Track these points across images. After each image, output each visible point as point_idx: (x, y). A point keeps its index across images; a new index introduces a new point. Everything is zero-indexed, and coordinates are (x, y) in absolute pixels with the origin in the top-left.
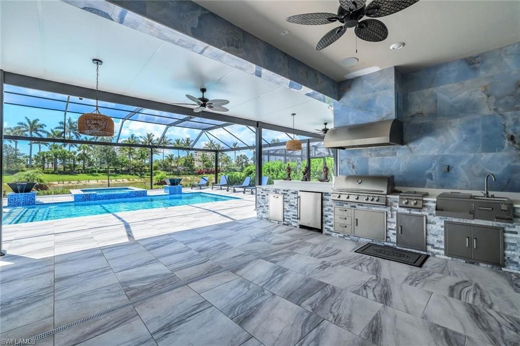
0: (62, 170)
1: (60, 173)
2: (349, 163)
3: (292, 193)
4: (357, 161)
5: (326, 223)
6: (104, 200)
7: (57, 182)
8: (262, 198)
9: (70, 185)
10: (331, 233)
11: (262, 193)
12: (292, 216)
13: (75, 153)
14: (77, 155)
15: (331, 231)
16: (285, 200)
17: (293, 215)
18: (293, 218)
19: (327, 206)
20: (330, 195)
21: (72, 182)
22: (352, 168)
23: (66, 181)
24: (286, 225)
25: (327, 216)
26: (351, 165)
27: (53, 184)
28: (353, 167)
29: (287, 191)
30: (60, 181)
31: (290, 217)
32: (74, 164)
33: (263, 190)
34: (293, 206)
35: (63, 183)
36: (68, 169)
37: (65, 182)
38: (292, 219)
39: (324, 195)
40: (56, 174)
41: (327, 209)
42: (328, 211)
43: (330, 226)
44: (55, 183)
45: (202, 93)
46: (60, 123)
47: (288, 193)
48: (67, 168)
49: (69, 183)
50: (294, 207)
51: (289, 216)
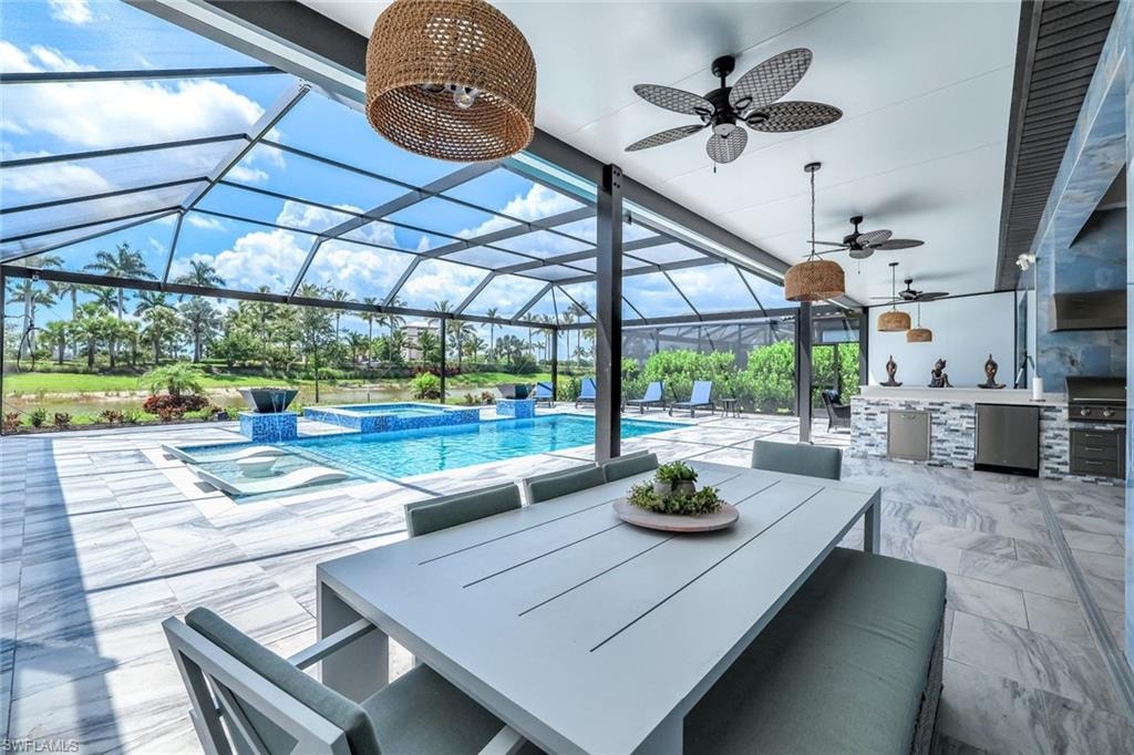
0: (108, 365)
1: (104, 371)
2: (1062, 355)
3: (954, 408)
4: (1083, 353)
5: (1047, 459)
6: (410, 430)
7: (103, 393)
8: (867, 419)
9: (135, 399)
10: (1061, 476)
11: (866, 409)
12: (954, 450)
13: (137, 326)
14: (140, 330)
15: (1061, 473)
16: (934, 421)
17: (957, 448)
18: (955, 453)
19: (1052, 429)
20: (1060, 411)
21: (138, 393)
22: (1069, 365)
23: (125, 390)
24: (936, 465)
25: (1050, 447)
26: (1068, 359)
27: (96, 398)
28: (1073, 362)
29: (942, 404)
30: (109, 390)
31: (948, 451)
32: (134, 352)
33: (869, 404)
34: (957, 431)
35: (118, 395)
36: (121, 364)
37: (122, 394)
38: (952, 455)
39: (1042, 410)
40: (95, 373)
41: (1051, 434)
42: (1054, 438)
43: (1059, 464)
44: (96, 394)
45: (854, 226)
46: (99, 255)
47: (943, 409)
48: (119, 361)
49: (132, 395)
50: (960, 434)
51: (945, 449)
